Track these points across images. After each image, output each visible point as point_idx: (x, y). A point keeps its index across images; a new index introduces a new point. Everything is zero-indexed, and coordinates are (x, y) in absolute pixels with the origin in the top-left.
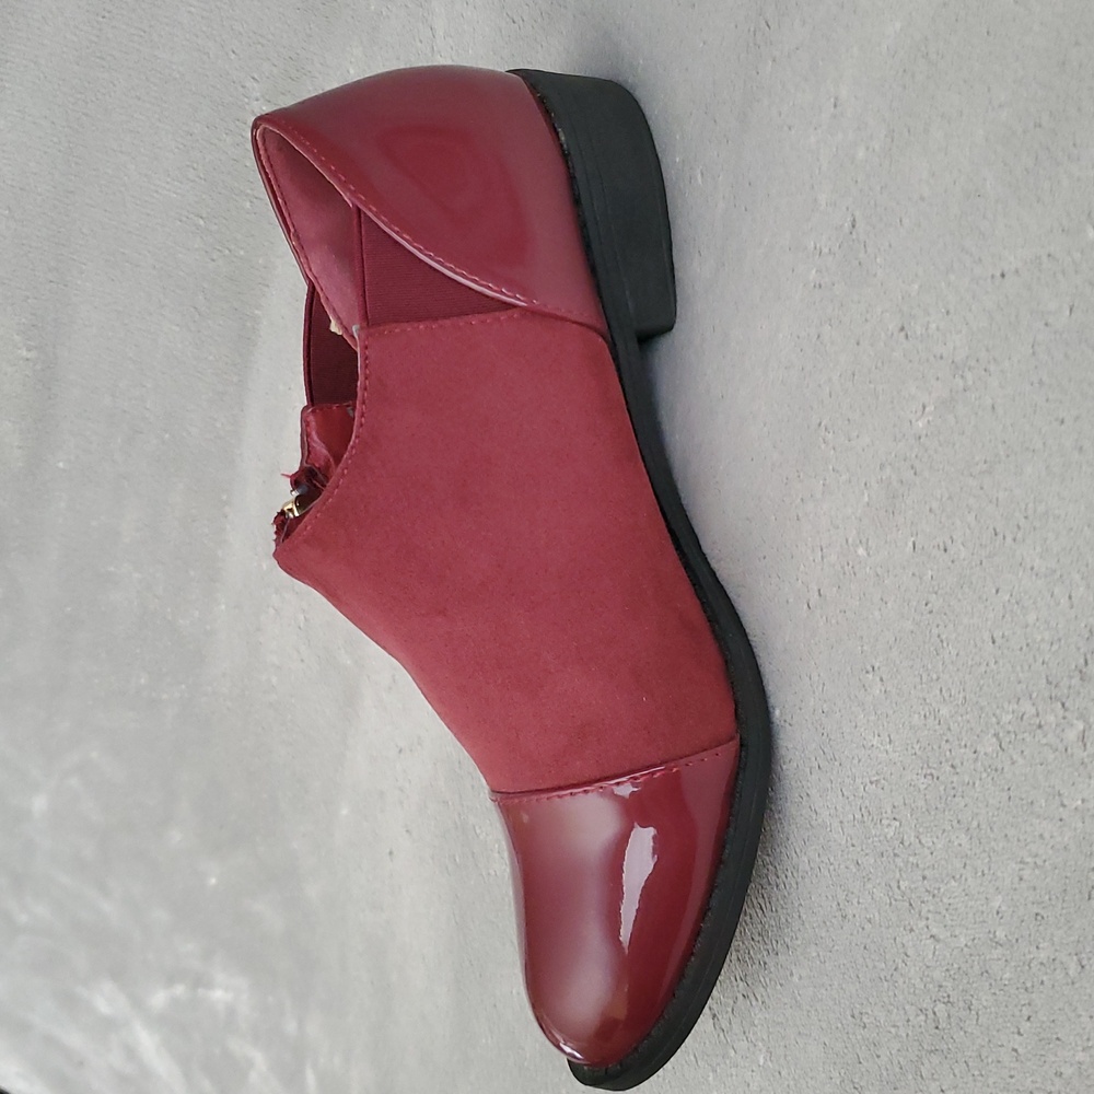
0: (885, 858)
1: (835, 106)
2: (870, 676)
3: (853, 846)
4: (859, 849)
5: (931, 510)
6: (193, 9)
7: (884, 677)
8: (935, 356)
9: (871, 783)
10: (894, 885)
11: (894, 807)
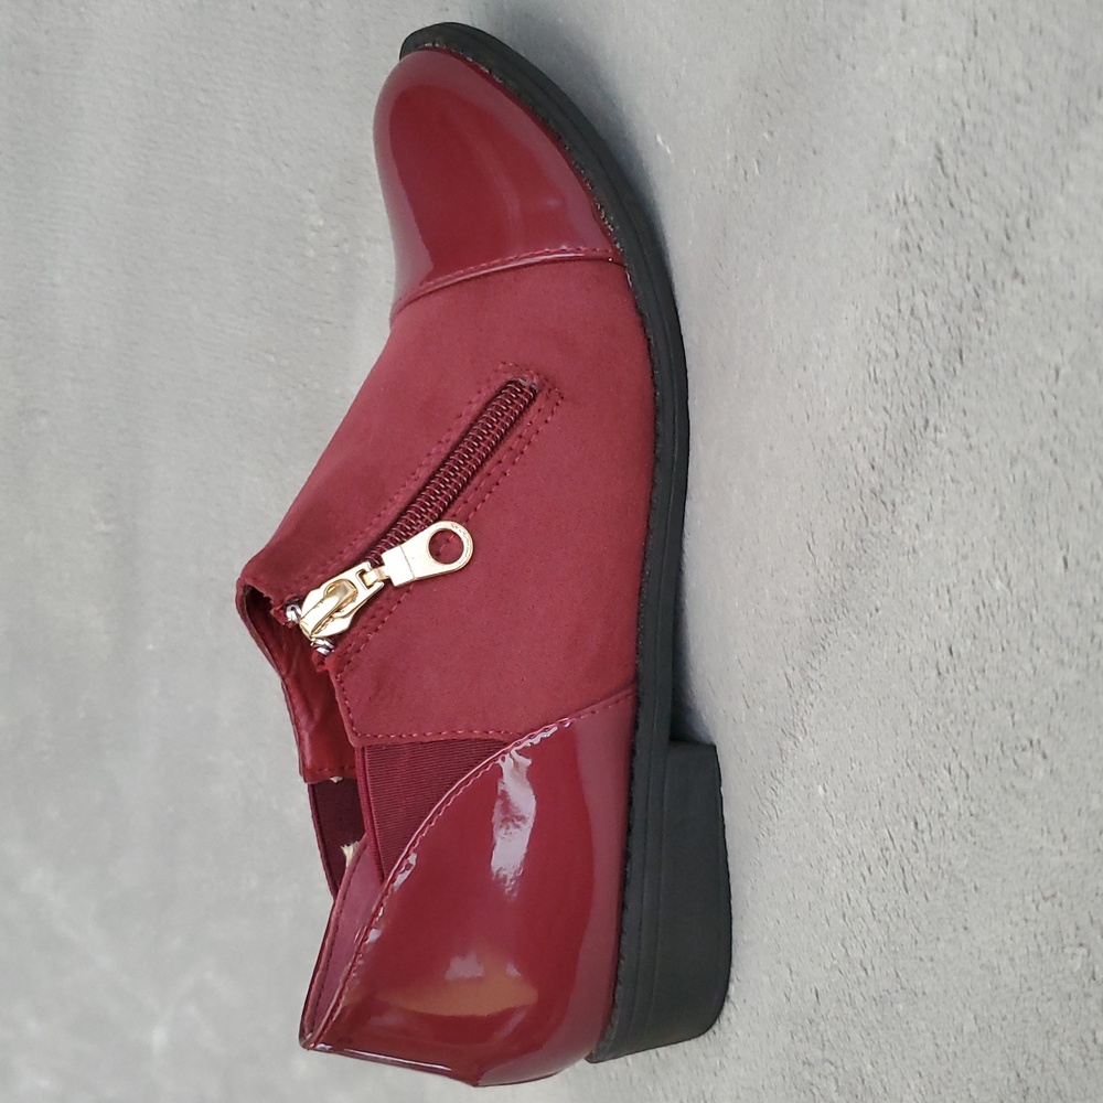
0: (1073, 1002)
1: (904, 18)
2: (1028, 754)
3: (1030, 989)
4: (1038, 993)
5: (1081, 508)
6: (238, 125)
7: (1048, 752)
8: (1063, 297)
9: (1045, 899)
10: (1088, 1037)
11: (1078, 928)
